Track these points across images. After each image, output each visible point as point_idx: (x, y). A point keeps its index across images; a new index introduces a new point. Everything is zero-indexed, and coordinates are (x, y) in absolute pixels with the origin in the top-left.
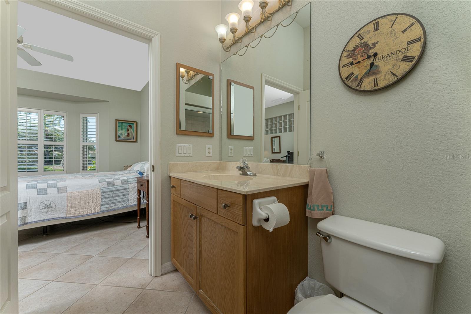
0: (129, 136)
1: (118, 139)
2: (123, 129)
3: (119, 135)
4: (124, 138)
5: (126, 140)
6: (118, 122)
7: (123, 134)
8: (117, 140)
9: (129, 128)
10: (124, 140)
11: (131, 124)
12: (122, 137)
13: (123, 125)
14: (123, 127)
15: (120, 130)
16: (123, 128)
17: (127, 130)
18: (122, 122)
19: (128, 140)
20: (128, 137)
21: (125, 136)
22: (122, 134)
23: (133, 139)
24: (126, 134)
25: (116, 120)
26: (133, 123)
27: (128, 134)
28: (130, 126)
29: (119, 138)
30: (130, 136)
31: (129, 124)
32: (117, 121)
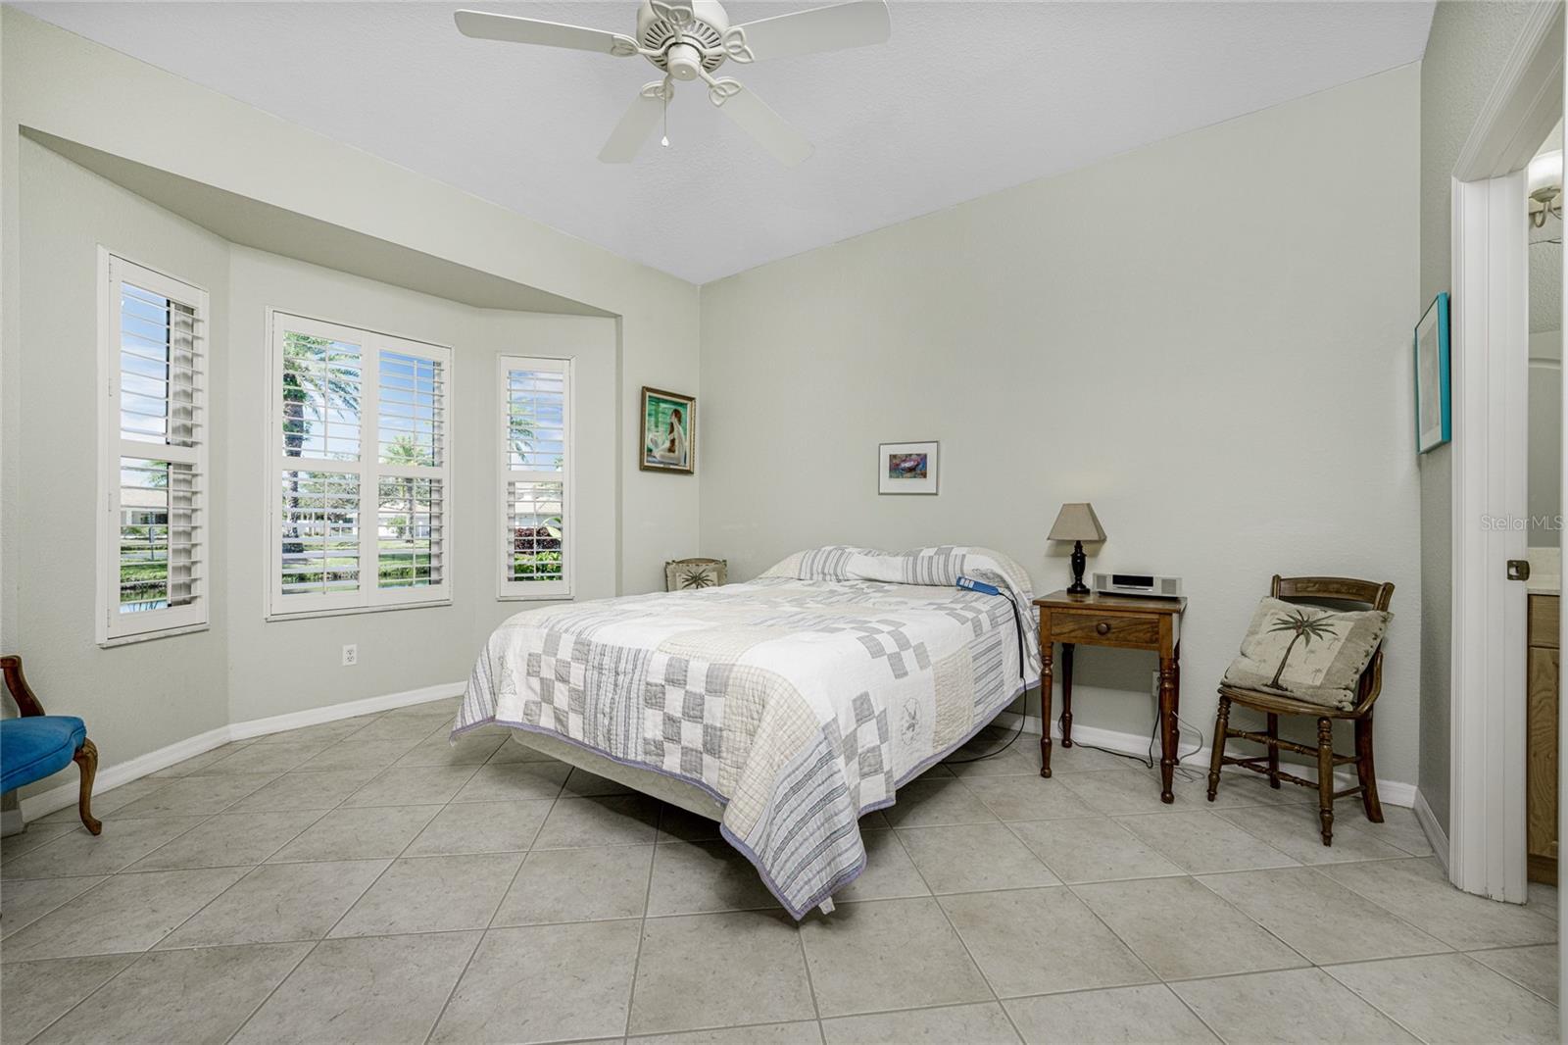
0: (674, 452)
1: (648, 461)
2: (660, 425)
3: (651, 446)
4: (662, 456)
5: (667, 466)
6: (650, 397)
7: (660, 441)
8: (646, 464)
9: (675, 420)
10: (662, 466)
11: (679, 404)
12: (658, 453)
13: (660, 409)
14: (660, 415)
15: (653, 427)
16: (660, 419)
17: (669, 427)
18: (659, 399)
19: (672, 467)
20: (672, 454)
21: (663, 450)
22: (656, 444)
23: (682, 463)
24: (667, 444)
25: (646, 389)
26: (685, 402)
27: (673, 442)
28: (677, 413)
29: (650, 459)
30: (677, 452)
31: (674, 407)
32: (648, 394)
